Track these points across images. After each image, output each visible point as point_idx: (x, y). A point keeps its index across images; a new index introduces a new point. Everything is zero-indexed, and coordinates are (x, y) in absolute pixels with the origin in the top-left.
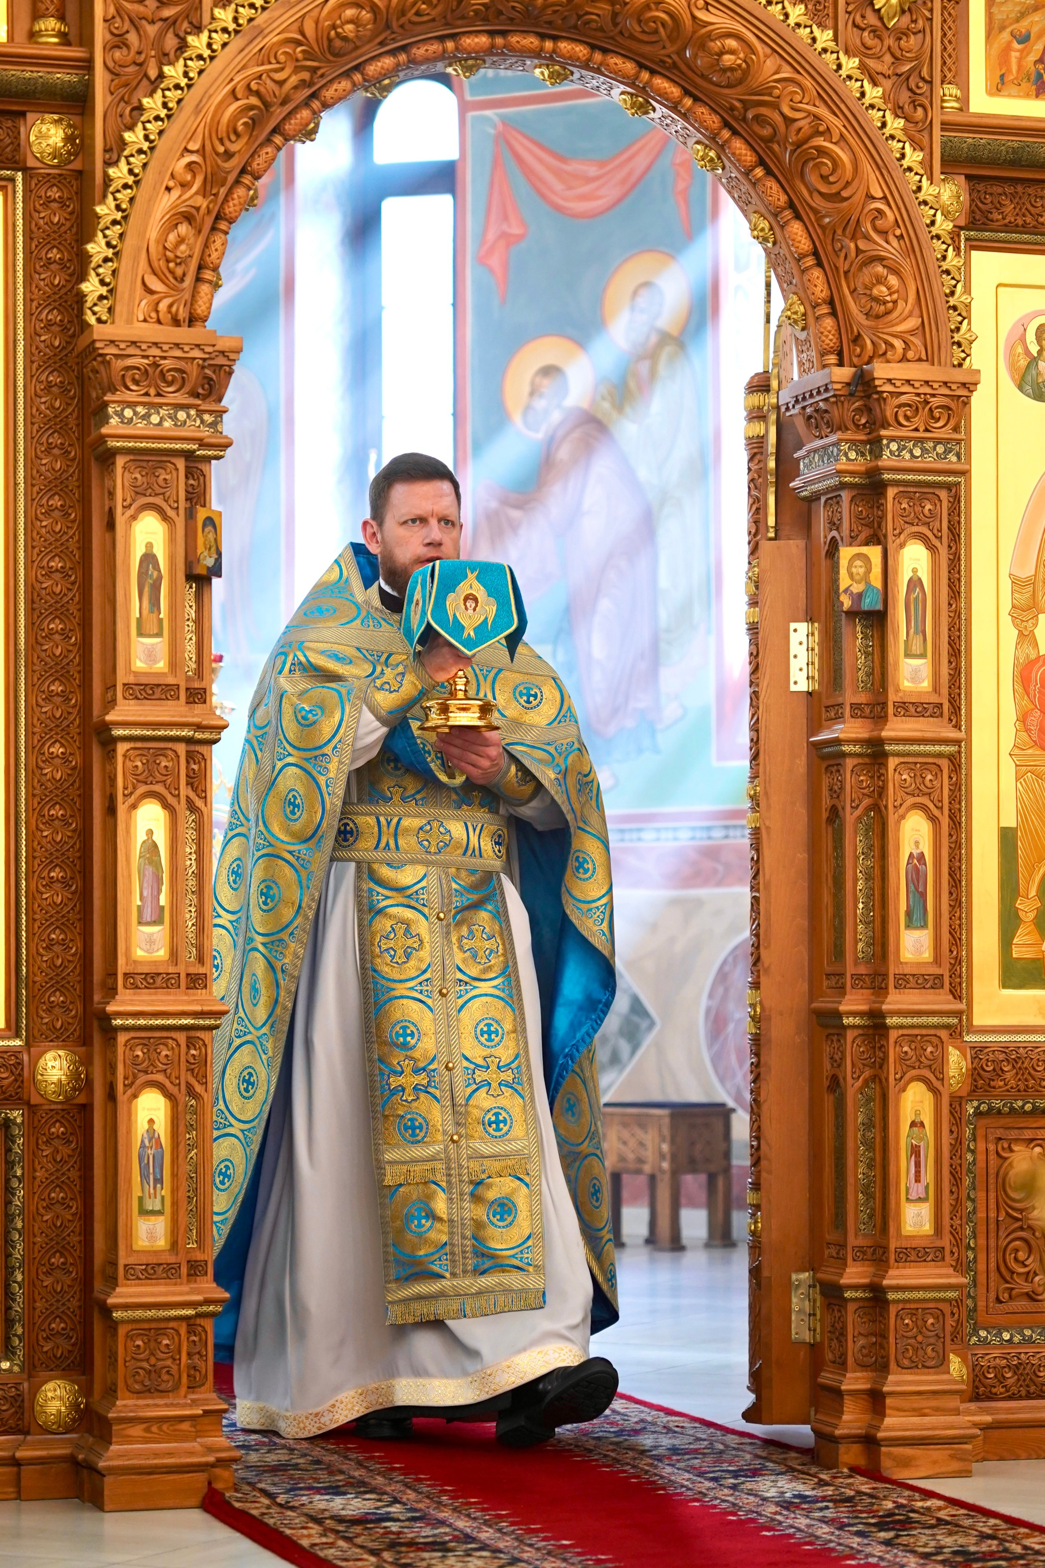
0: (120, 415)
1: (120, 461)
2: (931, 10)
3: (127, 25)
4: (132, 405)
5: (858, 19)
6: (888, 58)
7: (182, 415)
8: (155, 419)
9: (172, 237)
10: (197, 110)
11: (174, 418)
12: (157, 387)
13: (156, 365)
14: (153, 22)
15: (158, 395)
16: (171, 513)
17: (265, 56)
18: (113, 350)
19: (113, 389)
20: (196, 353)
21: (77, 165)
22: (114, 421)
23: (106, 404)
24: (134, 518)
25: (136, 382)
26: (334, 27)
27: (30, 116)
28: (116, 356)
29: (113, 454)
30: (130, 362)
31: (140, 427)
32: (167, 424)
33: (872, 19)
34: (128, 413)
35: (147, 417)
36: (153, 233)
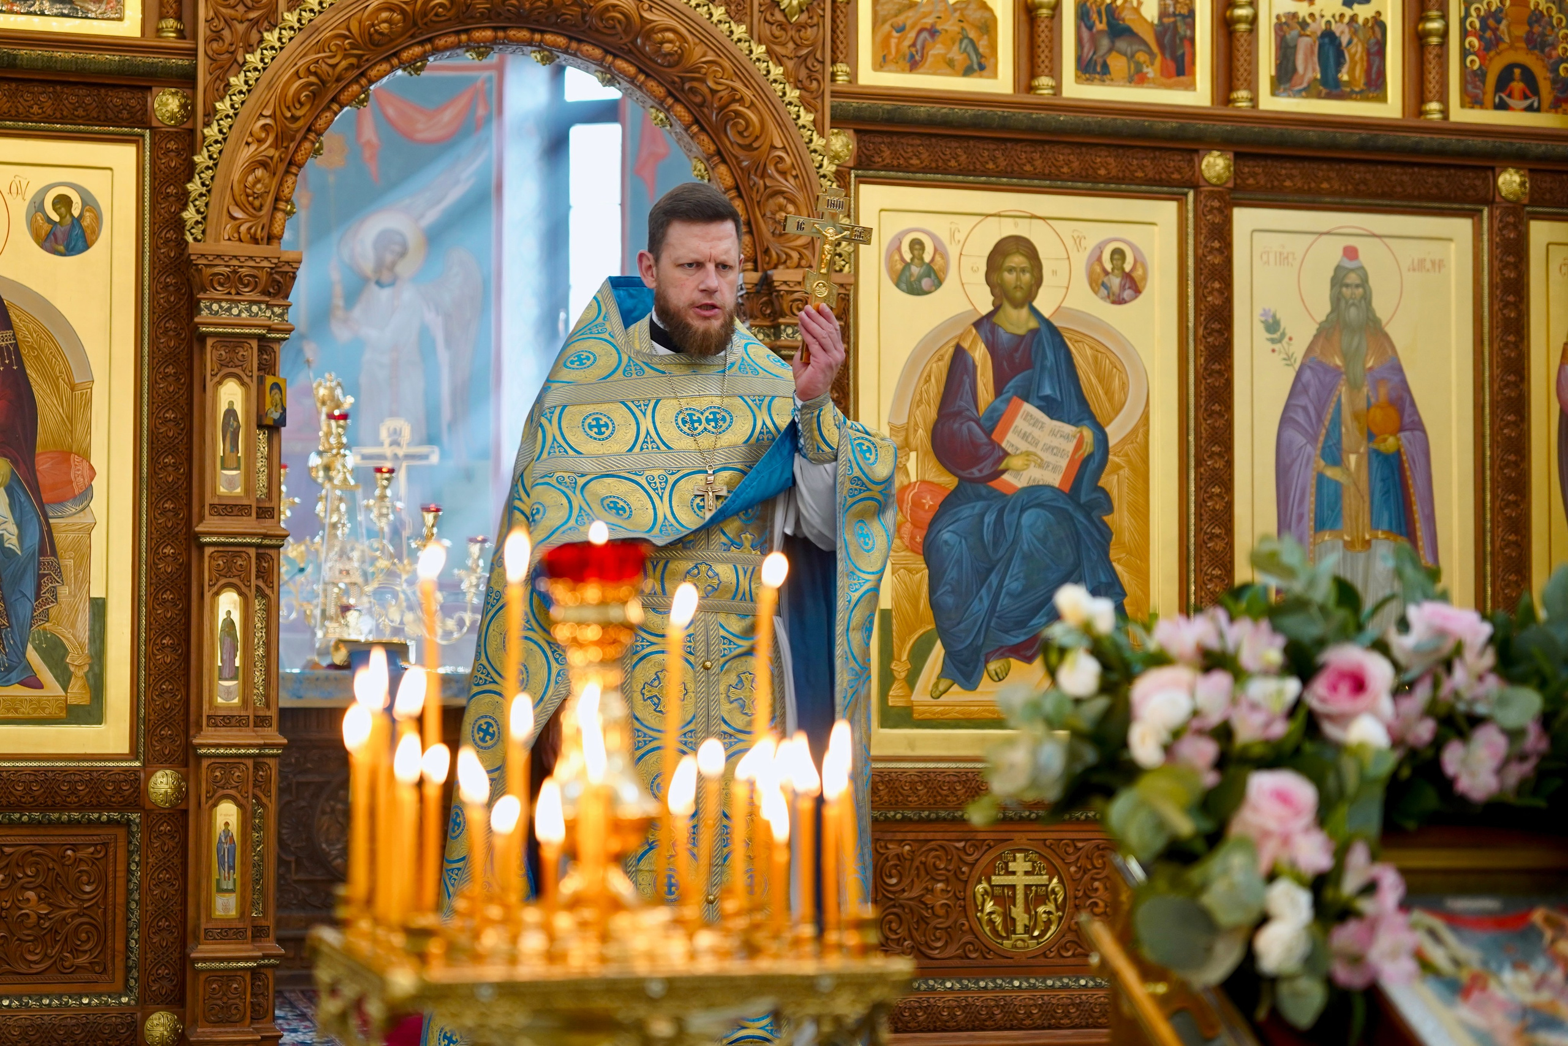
0: (210, 308)
1: (210, 342)
2: (824, 10)
3: (222, 23)
4: (218, 301)
5: (769, 17)
6: (791, 45)
7: (255, 309)
8: (235, 311)
9: (251, 178)
10: (270, 86)
11: (249, 310)
12: (237, 288)
13: (235, 272)
14: (241, 22)
15: (238, 294)
16: (246, 379)
17: (320, 47)
18: (205, 262)
19: (204, 289)
20: (265, 264)
21: (187, 125)
22: (205, 313)
23: (199, 301)
24: (220, 383)
25: (221, 285)
26: (373, 25)
27: (155, 90)
28: (206, 266)
29: (203, 338)
30: (216, 270)
31: (224, 317)
32: (244, 315)
33: (779, 16)
34: (215, 307)
35: (229, 309)
36: (236, 176)
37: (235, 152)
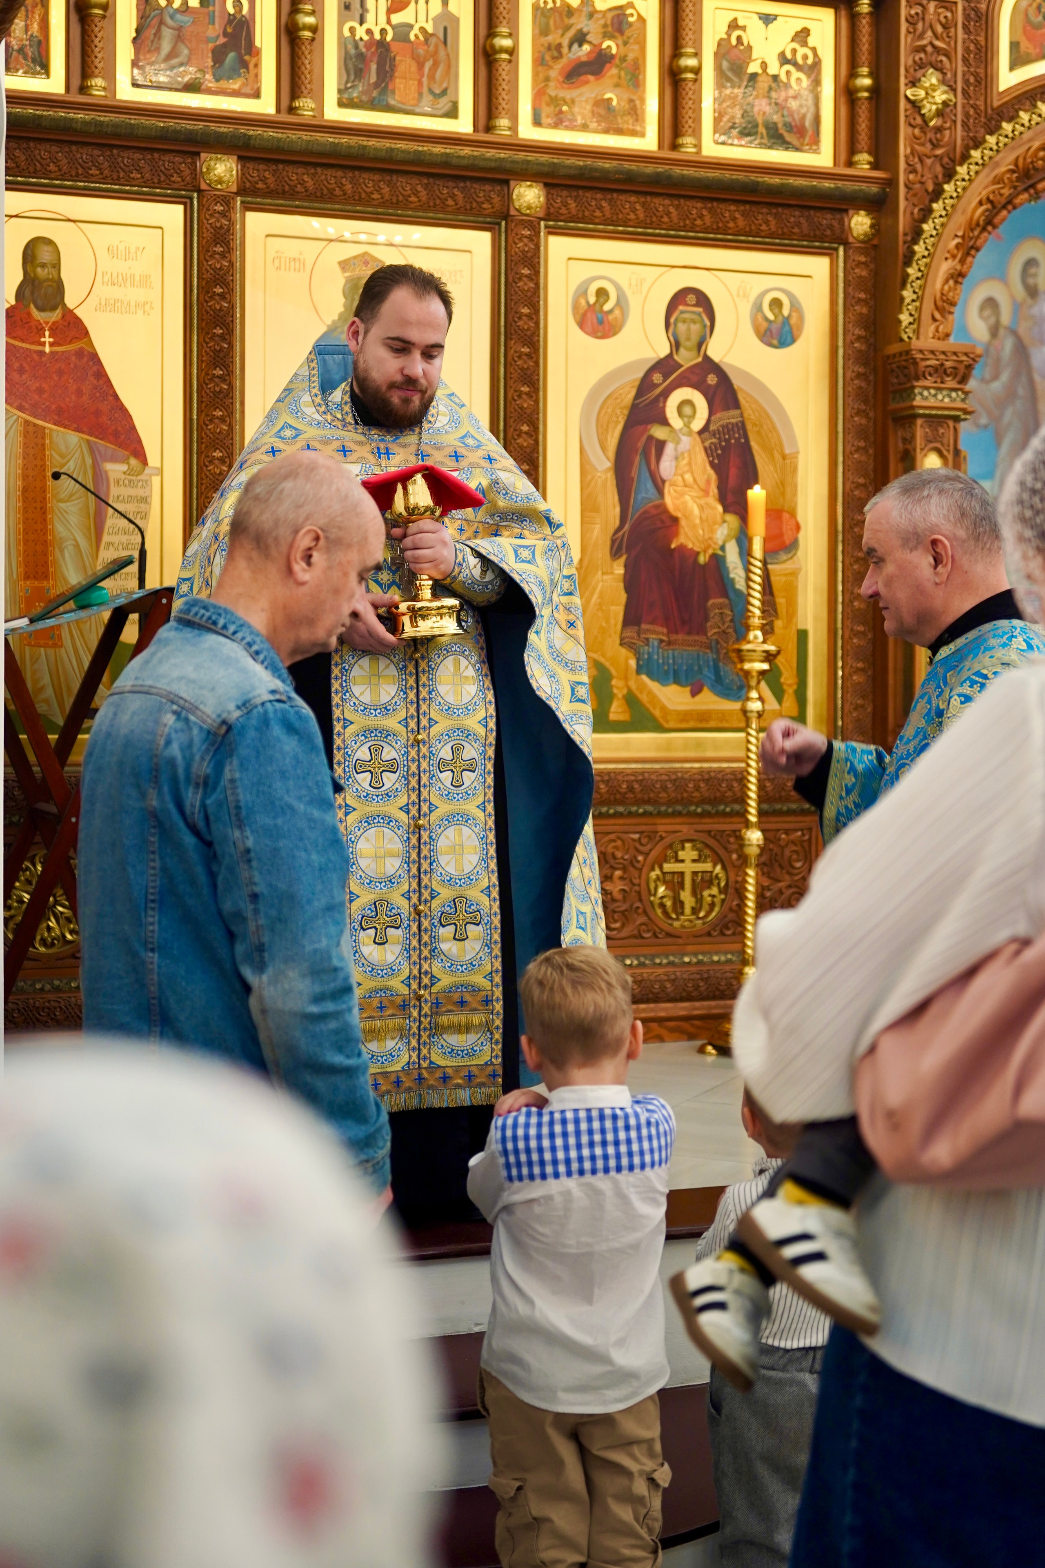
0: (921, 394)
1: (919, 422)
3: (916, 160)
4: (927, 388)
7: (954, 395)
8: (940, 397)
9: (946, 287)
10: (964, 212)
11: (950, 396)
12: (942, 378)
13: (942, 365)
14: (929, 157)
15: (942, 382)
16: (945, 453)
17: (998, 180)
18: (921, 356)
19: (917, 378)
20: (964, 358)
21: (875, 242)
22: (918, 398)
23: (914, 387)
24: (925, 455)
25: (930, 375)
26: (1032, 162)
27: (851, 212)
28: (922, 359)
29: (915, 416)
30: (929, 363)
31: (932, 402)
32: (947, 400)
34: (926, 393)
35: (935, 396)
36: (938, 286)
37: (939, 266)
